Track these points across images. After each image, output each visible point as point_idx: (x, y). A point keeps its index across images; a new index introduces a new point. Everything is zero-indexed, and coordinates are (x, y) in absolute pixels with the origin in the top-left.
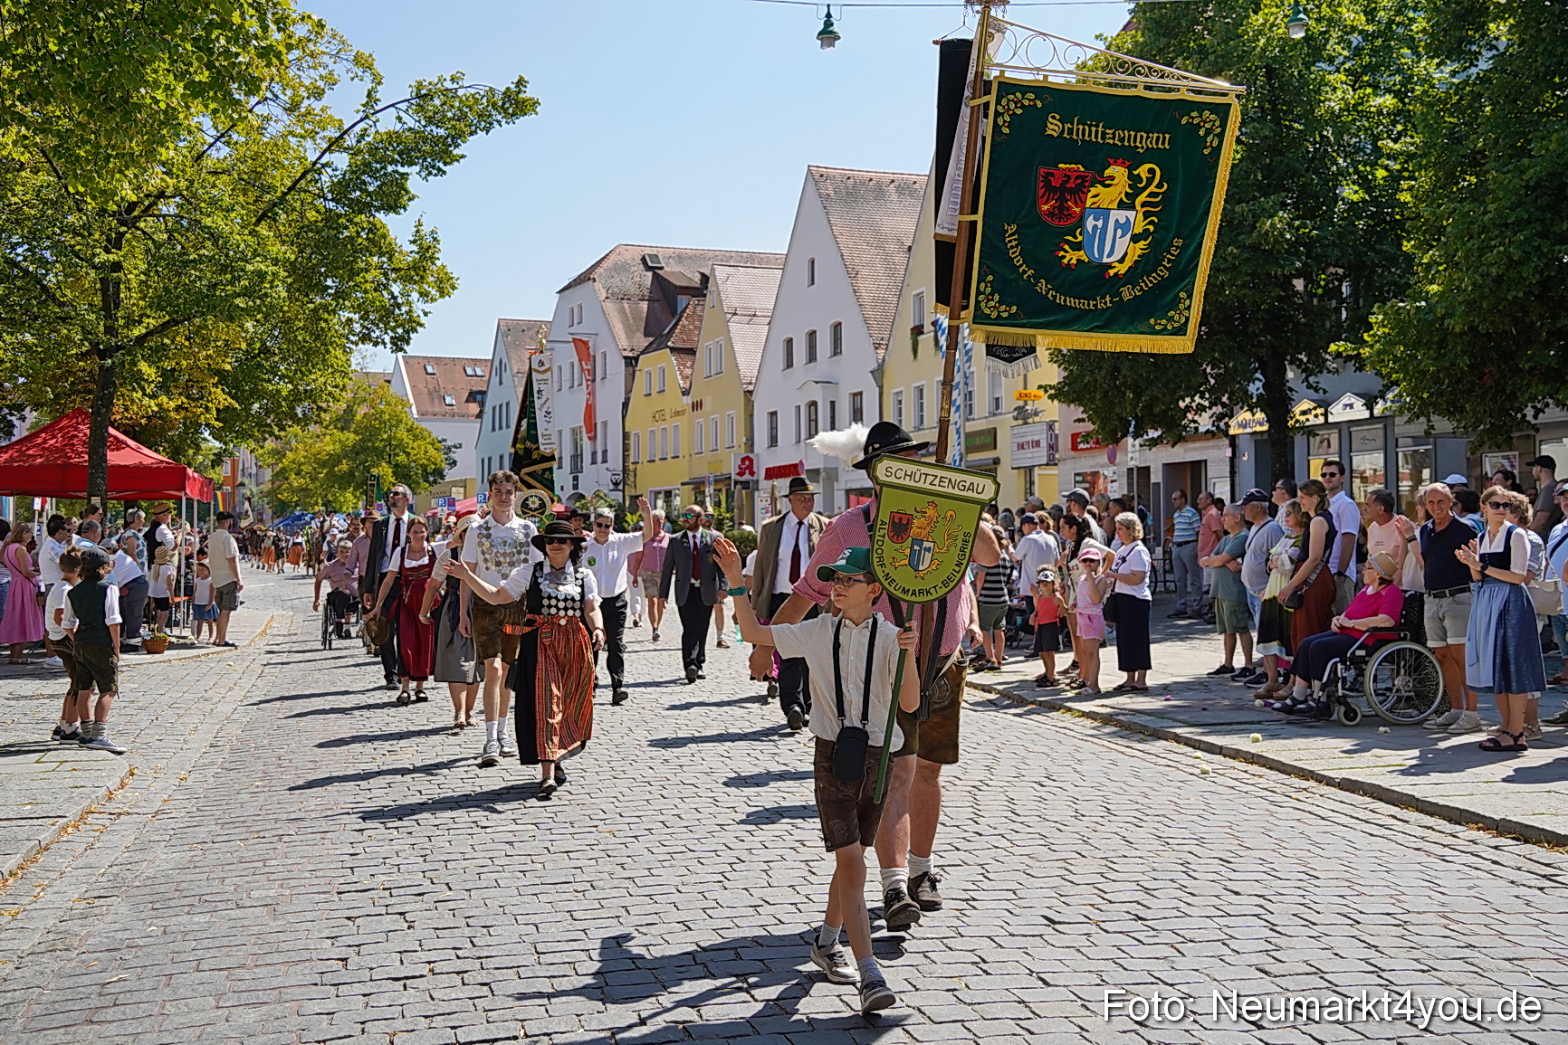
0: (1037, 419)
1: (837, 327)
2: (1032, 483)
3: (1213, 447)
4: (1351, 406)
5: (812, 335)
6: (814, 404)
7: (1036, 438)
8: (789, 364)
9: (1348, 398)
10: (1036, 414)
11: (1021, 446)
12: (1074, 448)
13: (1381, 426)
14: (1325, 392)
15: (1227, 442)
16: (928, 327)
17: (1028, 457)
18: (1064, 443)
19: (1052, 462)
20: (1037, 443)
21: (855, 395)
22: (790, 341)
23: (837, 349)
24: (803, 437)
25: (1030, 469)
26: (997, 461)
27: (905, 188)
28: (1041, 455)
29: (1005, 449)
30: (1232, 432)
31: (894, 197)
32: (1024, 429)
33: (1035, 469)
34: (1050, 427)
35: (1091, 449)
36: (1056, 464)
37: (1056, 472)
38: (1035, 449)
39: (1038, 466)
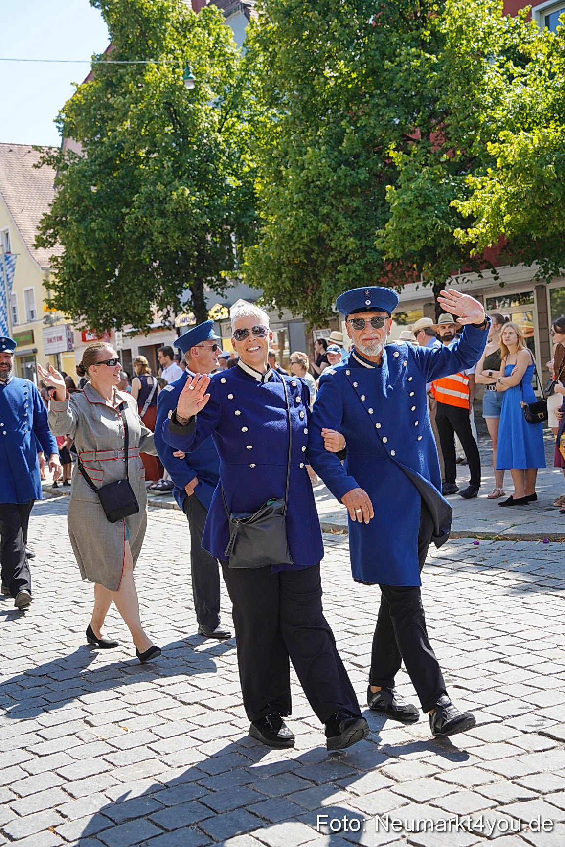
0: (58, 323)
2: (59, 363)
3: (167, 335)
7: (59, 335)
9: (241, 302)
10: (57, 319)
11: (50, 341)
12: (84, 339)
14: (226, 297)
15: (174, 331)
17: (56, 347)
18: (77, 337)
19: (70, 349)
20: (60, 338)
25: (57, 355)
26: (35, 351)
28: (63, 346)
29: (40, 342)
30: (176, 326)
32: (51, 330)
33: (61, 354)
34: (68, 328)
35: (94, 340)
36: (73, 351)
37: (74, 356)
38: (59, 342)
39: (63, 352)
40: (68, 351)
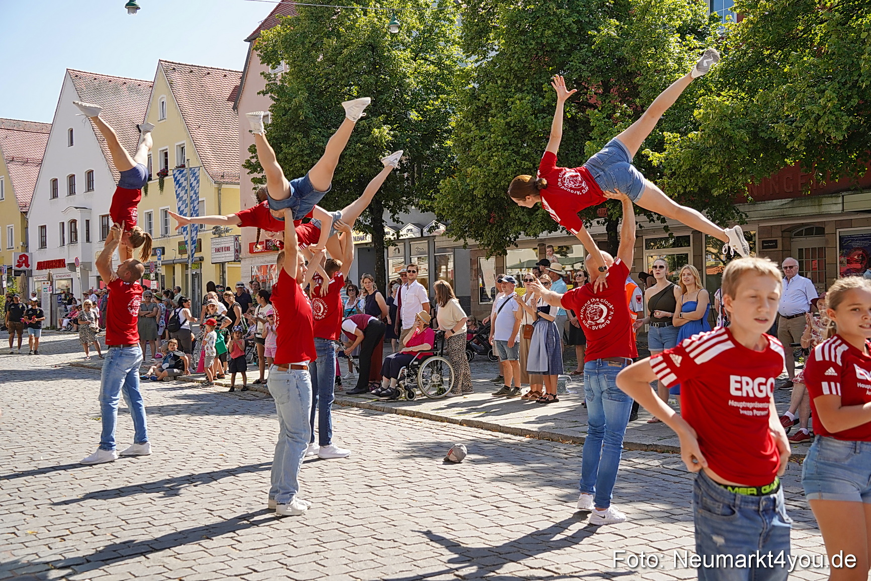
0: (227, 234)
1: (90, 174)
2: (224, 272)
4: (411, 230)
5: (72, 178)
6: (74, 222)
7: (227, 245)
8: (55, 195)
9: (410, 227)
10: (227, 231)
11: (218, 250)
12: (251, 251)
13: (426, 241)
14: (402, 223)
16: (155, 176)
17: (222, 257)
18: (245, 248)
19: (237, 260)
20: (228, 249)
21: (103, 216)
22: (55, 181)
23: (90, 186)
24: (66, 242)
25: (223, 264)
26: (201, 259)
27: (133, 87)
28: (230, 256)
29: (207, 251)
31: (126, 93)
32: (219, 240)
33: (226, 264)
34: (236, 239)
35: (262, 252)
36: (240, 261)
37: (240, 266)
38: (227, 252)
39: (228, 262)
40: (234, 261)
